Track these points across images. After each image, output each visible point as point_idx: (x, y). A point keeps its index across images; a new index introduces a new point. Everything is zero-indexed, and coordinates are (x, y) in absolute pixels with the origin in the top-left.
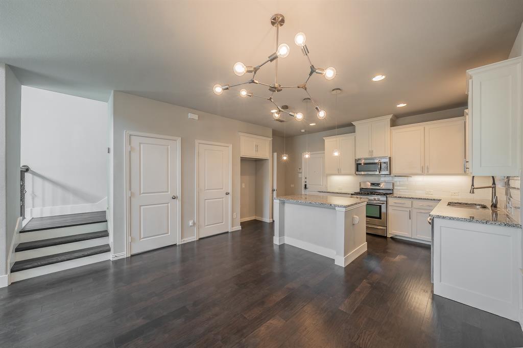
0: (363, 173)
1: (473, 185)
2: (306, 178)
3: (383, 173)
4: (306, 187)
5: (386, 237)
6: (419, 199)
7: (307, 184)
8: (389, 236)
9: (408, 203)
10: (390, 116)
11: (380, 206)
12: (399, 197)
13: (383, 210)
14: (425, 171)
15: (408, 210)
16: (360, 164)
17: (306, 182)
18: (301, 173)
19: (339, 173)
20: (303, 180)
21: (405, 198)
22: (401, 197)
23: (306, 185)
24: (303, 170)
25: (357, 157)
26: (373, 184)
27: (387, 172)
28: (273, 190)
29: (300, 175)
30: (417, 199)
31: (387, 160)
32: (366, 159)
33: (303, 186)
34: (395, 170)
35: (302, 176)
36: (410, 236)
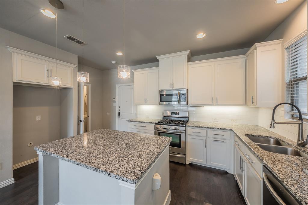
0: (165, 103)
1: (273, 119)
2: (119, 107)
3: (182, 103)
4: (119, 115)
5: (185, 165)
6: (213, 128)
7: (121, 112)
8: (187, 163)
9: (203, 132)
10: (188, 52)
11: (180, 135)
12: (196, 127)
13: (183, 139)
14: (215, 102)
15: (204, 139)
16: (163, 95)
17: (119, 110)
18: (115, 102)
19: (146, 103)
20: (117, 109)
21: (201, 127)
22: (197, 127)
23: (119, 113)
24: (117, 100)
25: (161, 89)
26: (172, 113)
27: (185, 103)
28: (79, 122)
29: (114, 104)
30: (211, 128)
31: (185, 92)
32: (167, 91)
33: (117, 114)
34: (191, 101)
35: (117, 105)
36: (206, 164)
